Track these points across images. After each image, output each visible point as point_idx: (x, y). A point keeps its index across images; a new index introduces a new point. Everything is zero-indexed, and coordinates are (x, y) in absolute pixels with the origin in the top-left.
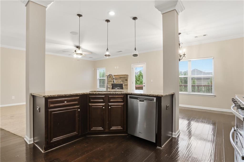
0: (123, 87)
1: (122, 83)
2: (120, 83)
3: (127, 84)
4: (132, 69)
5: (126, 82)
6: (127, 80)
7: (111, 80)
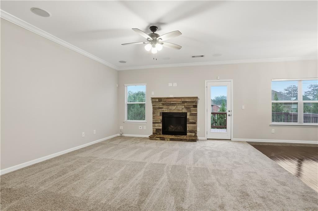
0: (188, 117)
1: (184, 111)
2: (181, 112)
3: (196, 112)
4: (206, 88)
5: (193, 109)
6: (196, 106)
7: (161, 106)
